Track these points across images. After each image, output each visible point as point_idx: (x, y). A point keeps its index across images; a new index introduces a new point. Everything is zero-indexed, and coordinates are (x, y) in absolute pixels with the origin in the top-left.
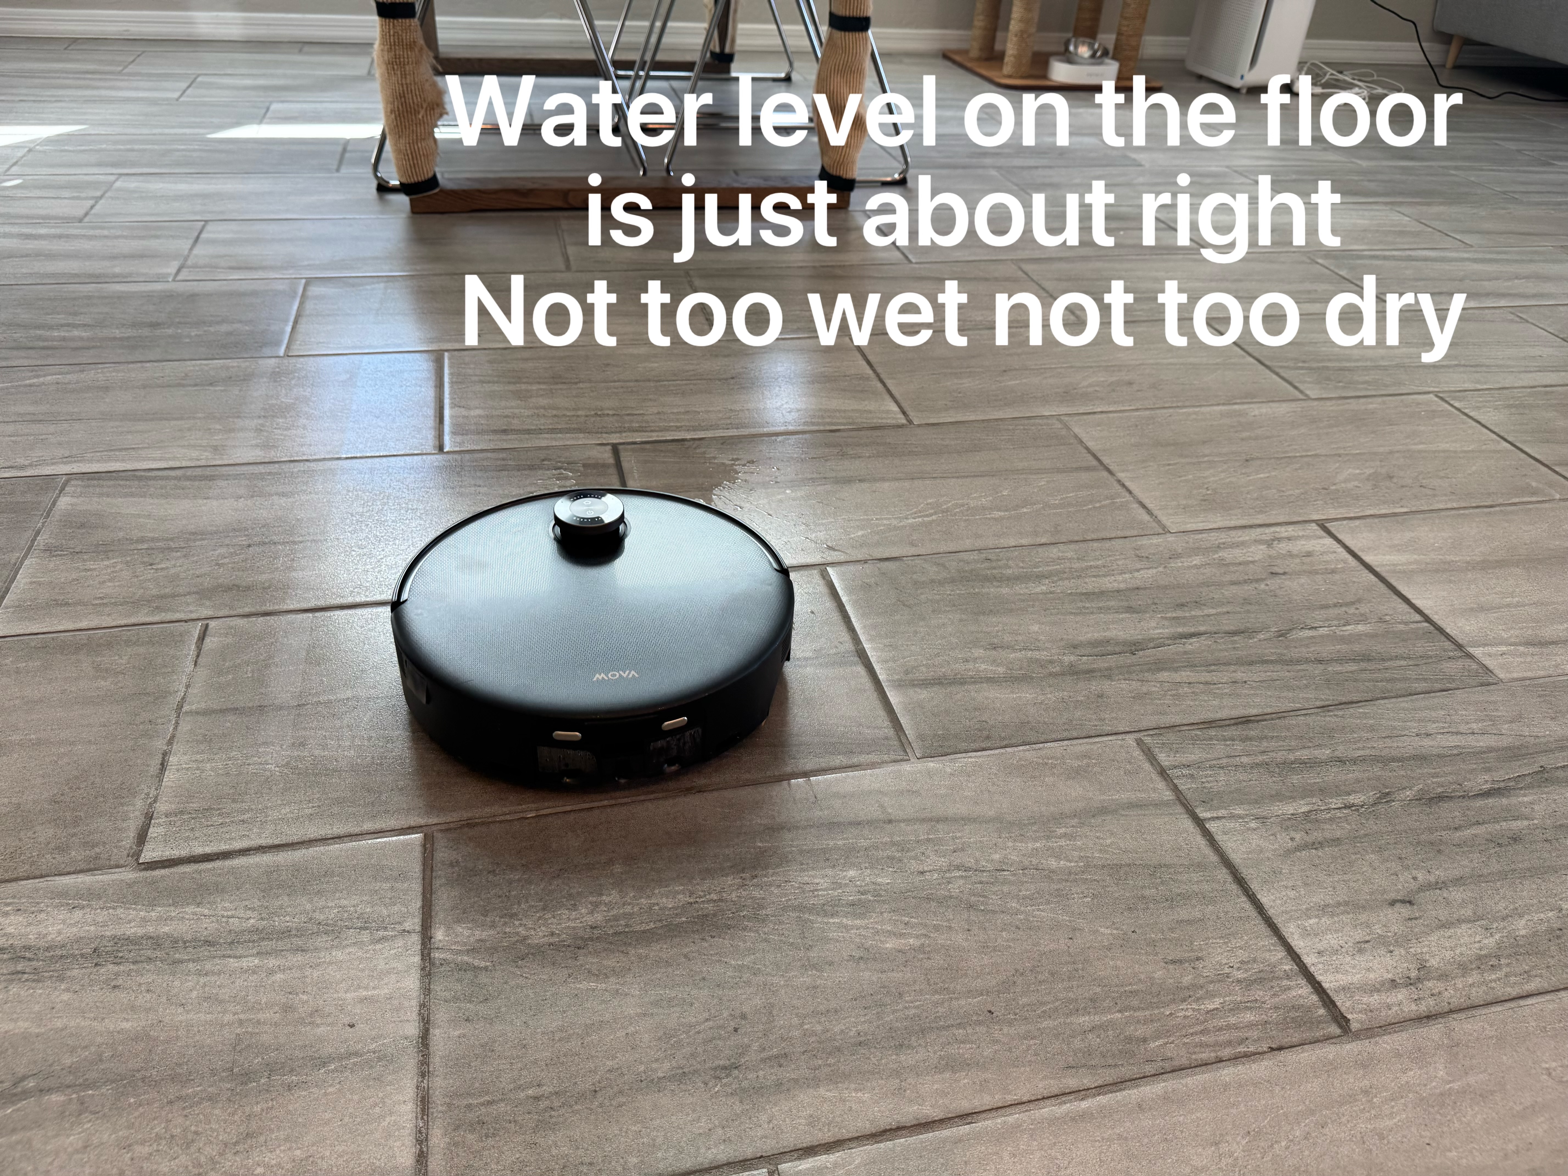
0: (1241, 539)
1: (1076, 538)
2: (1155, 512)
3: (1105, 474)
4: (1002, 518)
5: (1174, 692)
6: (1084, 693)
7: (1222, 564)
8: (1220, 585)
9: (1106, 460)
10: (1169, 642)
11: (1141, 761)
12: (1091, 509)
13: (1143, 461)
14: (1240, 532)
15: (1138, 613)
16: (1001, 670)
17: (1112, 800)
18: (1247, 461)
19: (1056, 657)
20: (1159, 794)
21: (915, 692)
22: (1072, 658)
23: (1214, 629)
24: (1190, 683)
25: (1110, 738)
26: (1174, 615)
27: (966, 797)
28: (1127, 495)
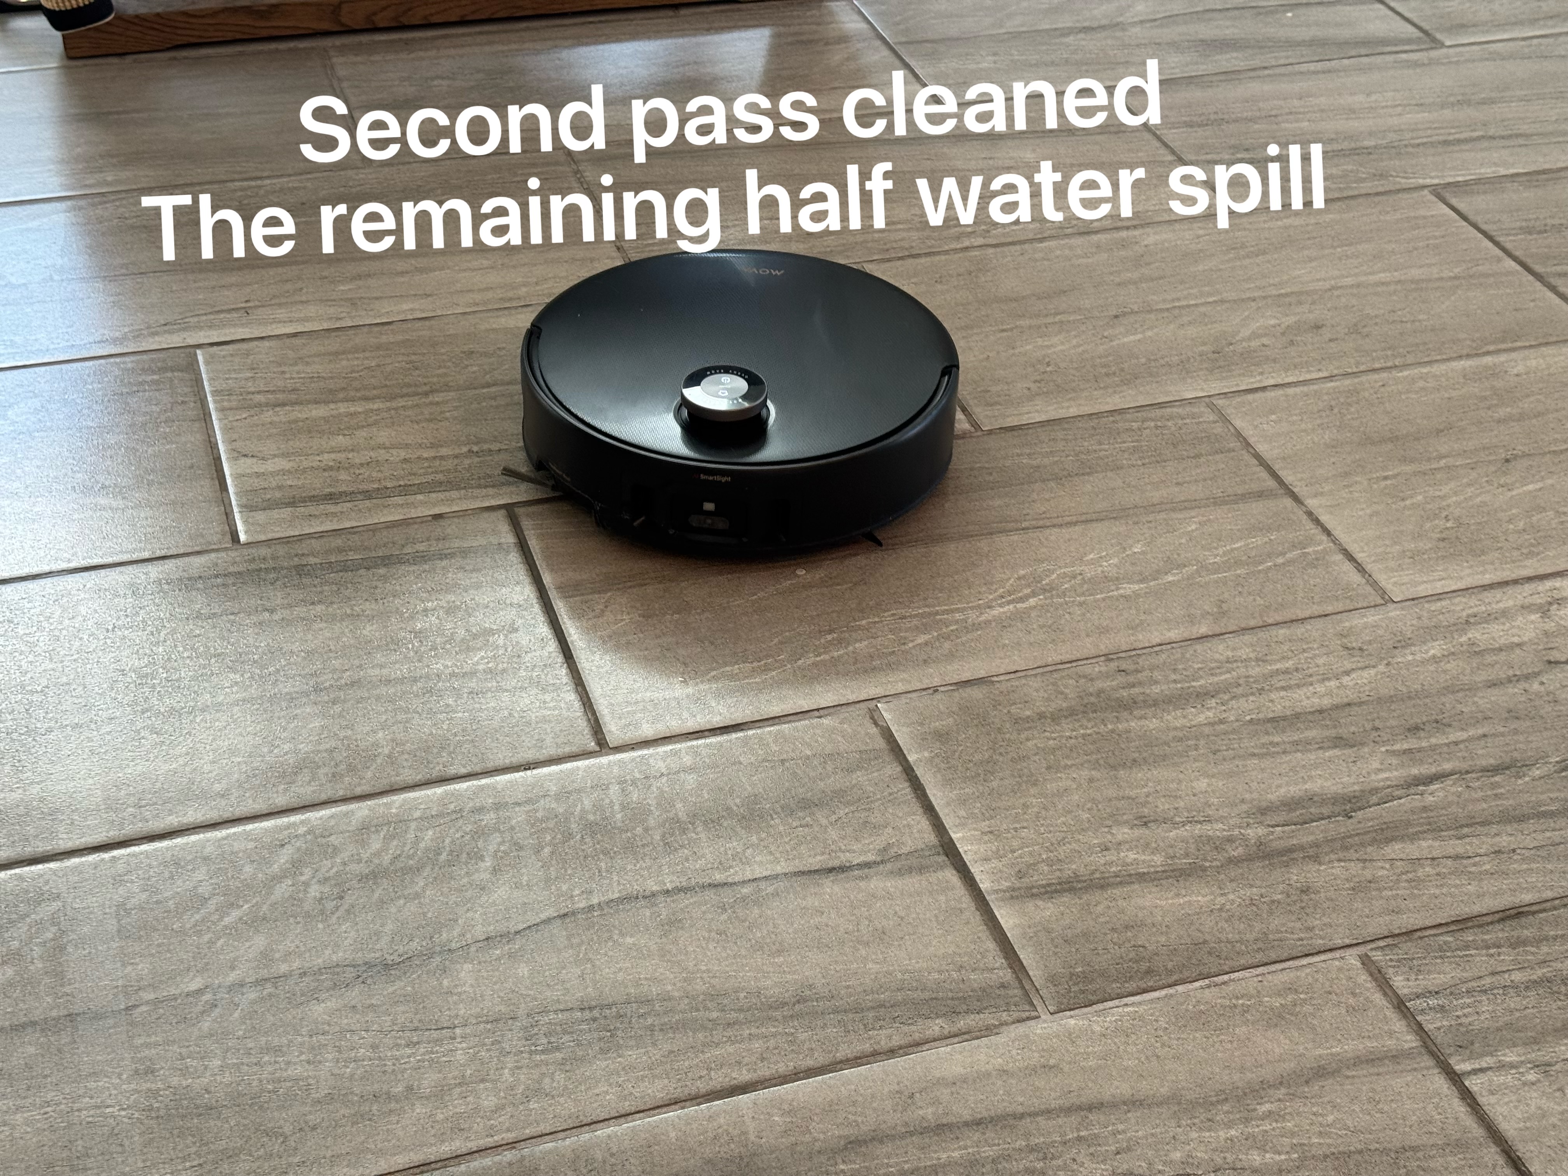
0: (1501, 605)
1: (1252, 623)
2: (1368, 568)
3: (1288, 502)
4: (1137, 595)
5: (1410, 876)
6: (1281, 887)
7: (1475, 652)
8: (1472, 689)
9: (1288, 477)
10: (1401, 792)
11: (1368, 989)
12: (1270, 568)
13: (1346, 474)
14: (1498, 594)
15: (1352, 746)
16: (1158, 859)
17: (1331, 1054)
18: (1507, 461)
19: (1236, 832)
20: (1398, 1039)
21: (1037, 906)
22: (1261, 831)
23: (1465, 766)
24: (1433, 859)
25: (1323, 957)
26: (1406, 746)
27: (1126, 1069)
28: (1324, 538)
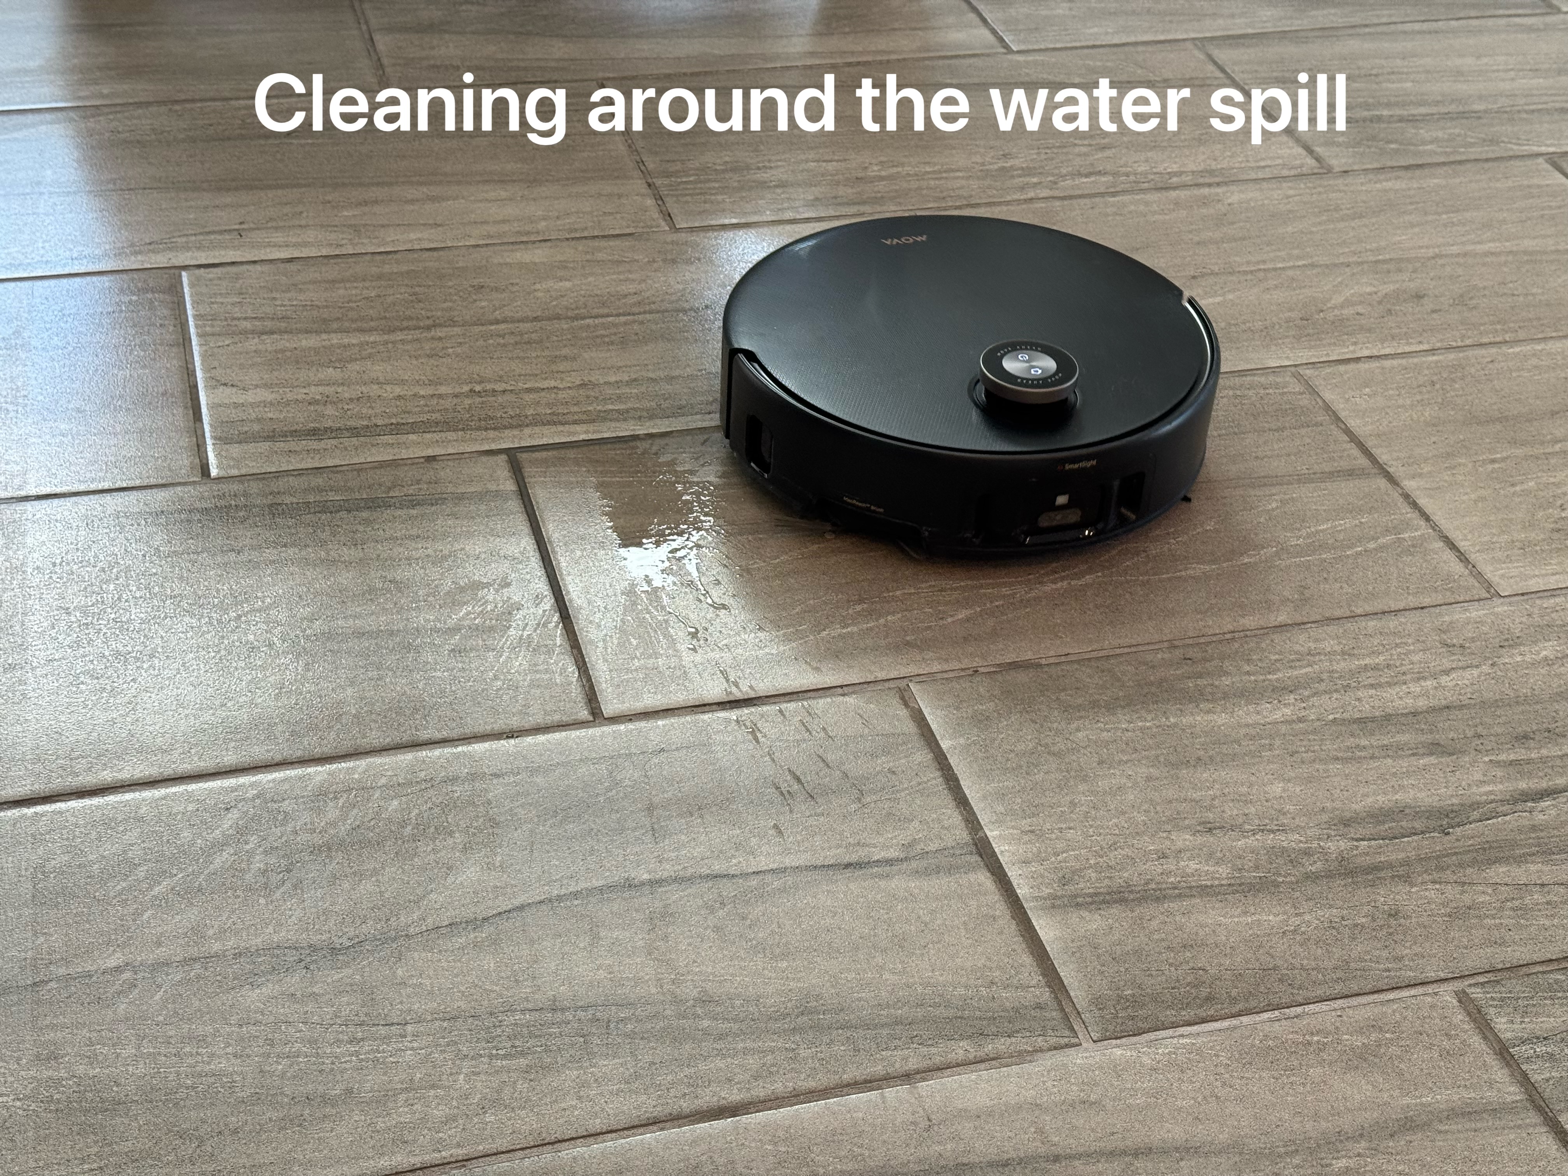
1: (1338, 613)
2: (1472, 557)
3: (1381, 481)
5: (1517, 903)
6: (1366, 909)
9: (1382, 455)
10: (1506, 808)
11: (1466, 1031)
12: (1360, 554)
13: (1448, 455)
15: (1451, 754)
16: (1223, 871)
17: (1422, 1105)
19: (1315, 844)
20: (1499, 1091)
21: (1080, 918)
22: (1343, 844)
24: (1543, 885)
25: (1413, 992)
26: (1512, 757)
27: (1180, 1111)
28: (1423, 523)
